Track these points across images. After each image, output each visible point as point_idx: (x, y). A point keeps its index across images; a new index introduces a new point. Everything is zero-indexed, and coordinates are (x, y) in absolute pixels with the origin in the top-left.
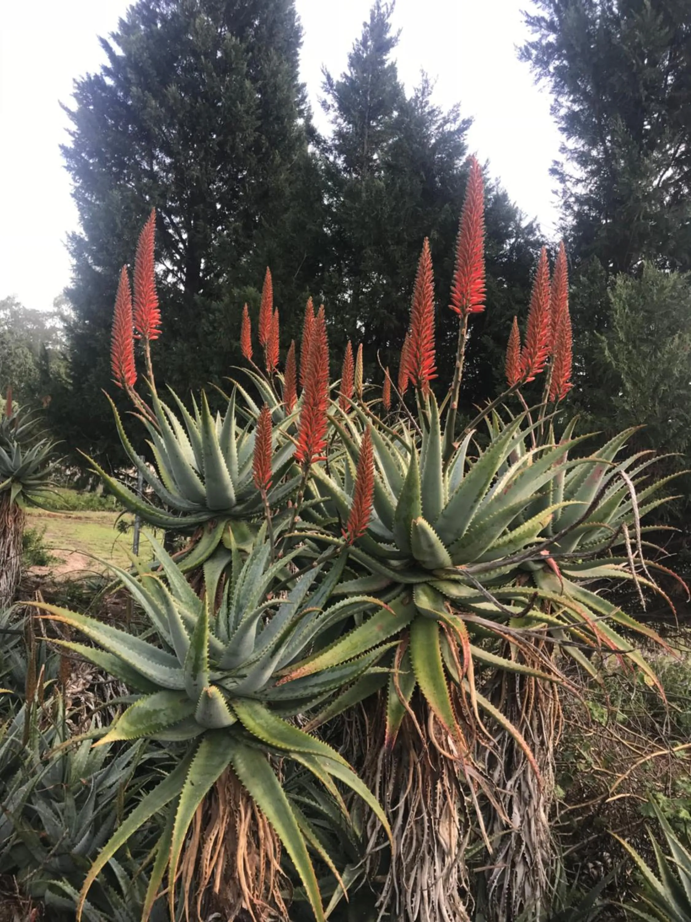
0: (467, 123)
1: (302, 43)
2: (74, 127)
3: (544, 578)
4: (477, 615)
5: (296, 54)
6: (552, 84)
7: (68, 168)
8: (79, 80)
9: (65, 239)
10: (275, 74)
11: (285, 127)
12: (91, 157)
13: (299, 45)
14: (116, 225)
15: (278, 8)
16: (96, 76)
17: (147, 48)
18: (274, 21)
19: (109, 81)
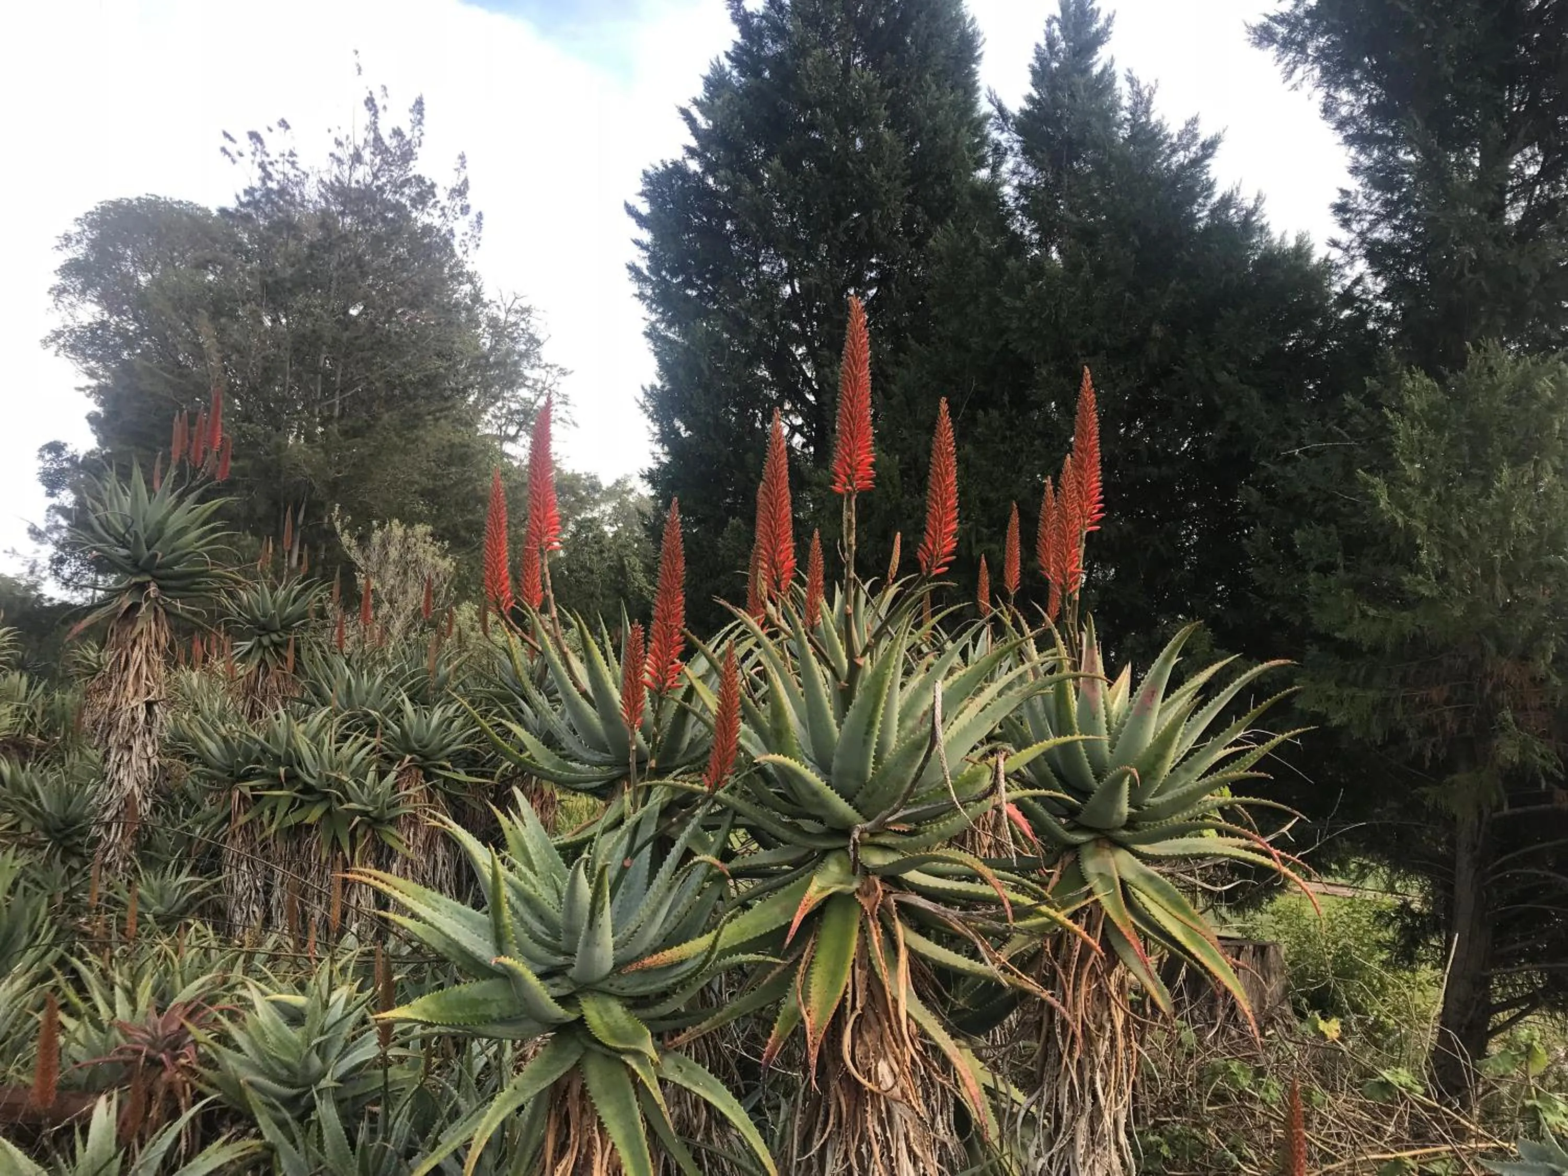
0: (1210, 147)
1: (980, 56)
2: (646, 236)
3: (1093, 855)
4: (918, 894)
5: (973, 73)
6: (1317, 73)
7: (641, 296)
8: (651, 171)
9: (641, 397)
10: (932, 112)
11: (952, 188)
12: (674, 274)
13: (976, 60)
14: (701, 372)
15: (934, 16)
16: (674, 163)
17: (741, 112)
18: (930, 36)
19: (694, 166)
